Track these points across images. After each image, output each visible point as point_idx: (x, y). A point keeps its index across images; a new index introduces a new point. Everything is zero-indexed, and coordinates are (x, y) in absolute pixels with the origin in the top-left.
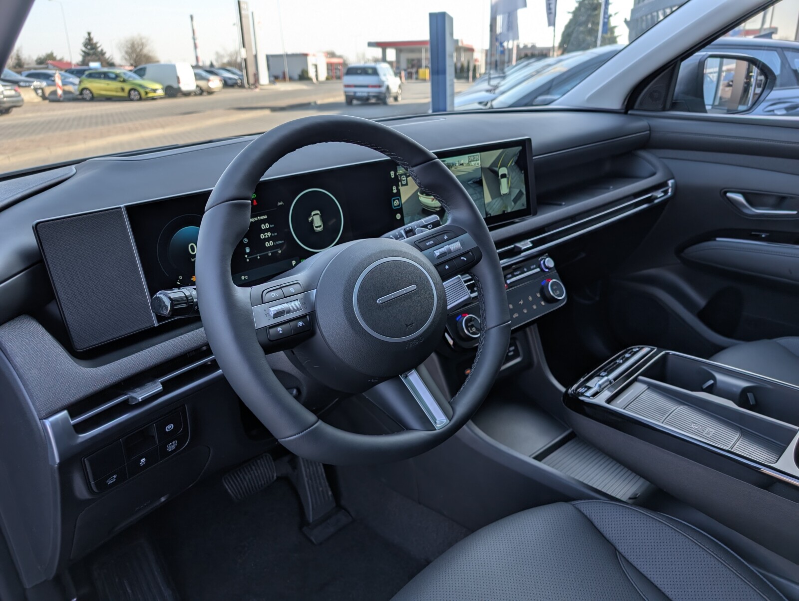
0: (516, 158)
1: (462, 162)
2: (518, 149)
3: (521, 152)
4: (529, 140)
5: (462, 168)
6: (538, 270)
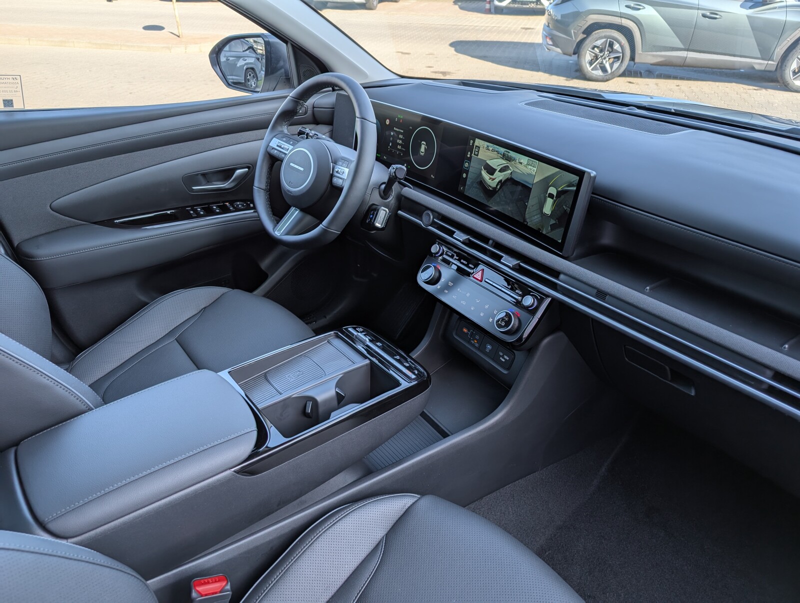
1: (522, 161)
2: (575, 178)
5: (519, 167)
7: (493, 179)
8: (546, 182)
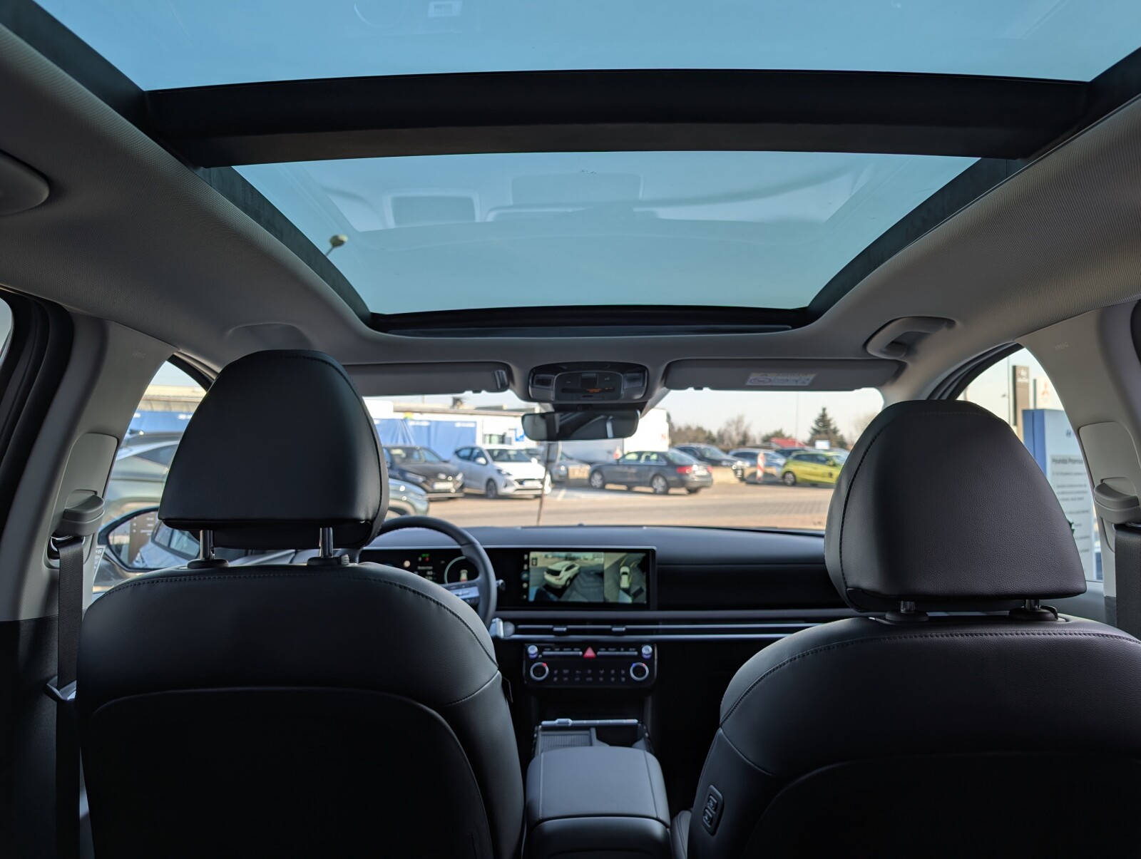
0: (639, 562)
1: (587, 557)
2: (641, 555)
3: (644, 558)
4: (653, 551)
5: (586, 561)
6: (636, 653)
7: (560, 579)
8: (617, 565)
